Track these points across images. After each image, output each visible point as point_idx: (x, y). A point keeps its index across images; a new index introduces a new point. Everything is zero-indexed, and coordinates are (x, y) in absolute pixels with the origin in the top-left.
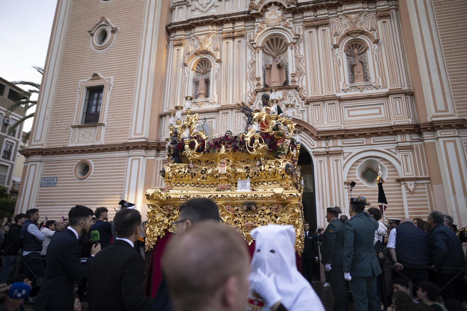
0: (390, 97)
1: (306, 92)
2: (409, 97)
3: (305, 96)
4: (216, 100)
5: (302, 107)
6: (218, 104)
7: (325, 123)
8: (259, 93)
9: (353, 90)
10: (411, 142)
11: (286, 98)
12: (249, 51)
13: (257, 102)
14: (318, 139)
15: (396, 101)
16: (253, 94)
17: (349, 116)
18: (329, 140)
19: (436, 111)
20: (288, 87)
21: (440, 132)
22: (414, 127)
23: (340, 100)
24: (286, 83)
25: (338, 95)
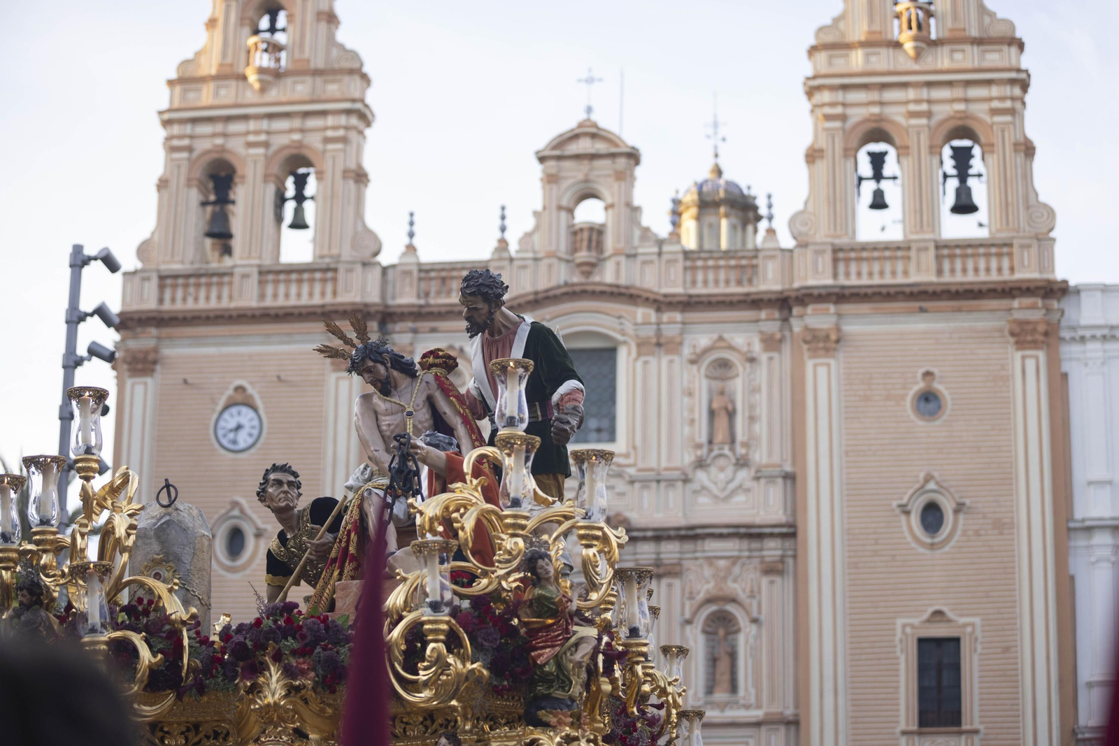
0: (764, 726)
2: (791, 729)
9: (708, 707)
15: (771, 735)
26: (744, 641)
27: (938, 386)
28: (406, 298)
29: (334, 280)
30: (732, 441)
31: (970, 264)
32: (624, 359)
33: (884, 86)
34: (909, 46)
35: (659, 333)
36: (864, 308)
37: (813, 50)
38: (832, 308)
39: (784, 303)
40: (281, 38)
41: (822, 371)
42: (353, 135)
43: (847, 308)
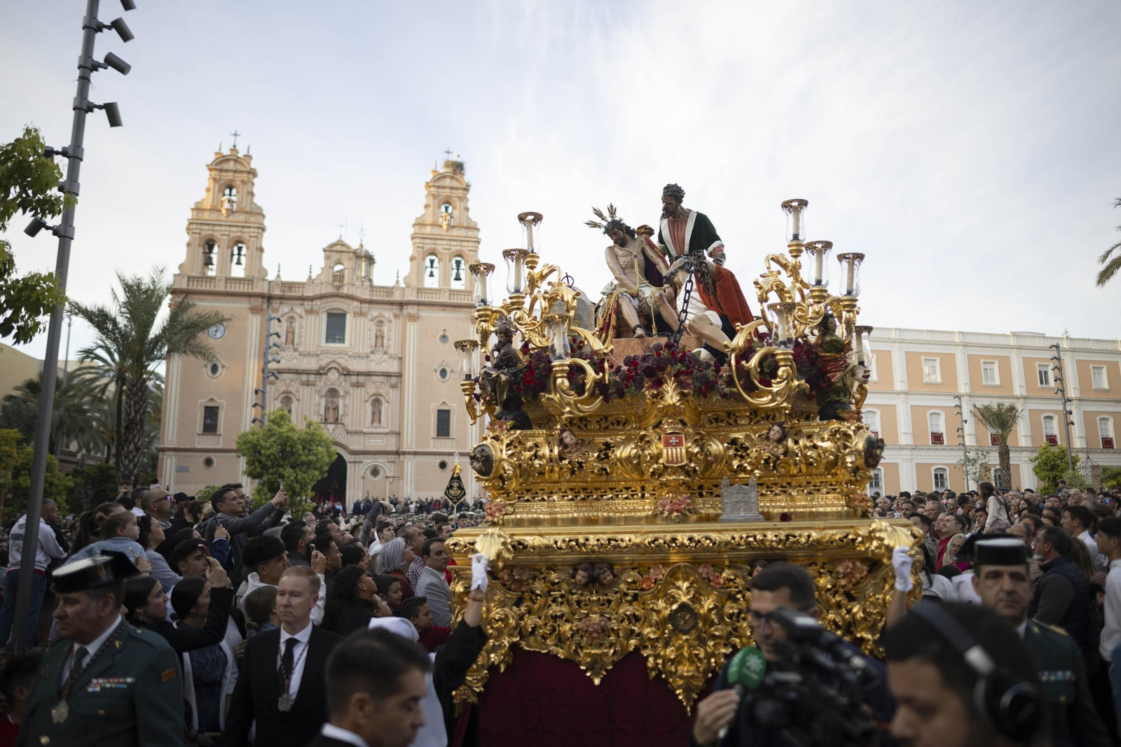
0: (389, 434)
2: (396, 435)
3: (346, 429)
5: (344, 436)
7: (355, 446)
9: (372, 428)
10: (394, 459)
11: (338, 430)
12: (317, 396)
14: (351, 454)
15: (391, 437)
17: (368, 443)
18: (356, 455)
23: (365, 433)
24: (337, 419)
25: (364, 431)
26: (383, 408)
27: (448, 334)
28: (277, 292)
29: (252, 284)
30: (383, 346)
31: (459, 297)
32: (349, 319)
33: (436, 239)
34: (445, 227)
35: (361, 311)
36: (426, 308)
37: (414, 225)
38: (416, 307)
39: (401, 304)
40: (234, 198)
41: (412, 327)
42: (259, 235)
43: (421, 307)
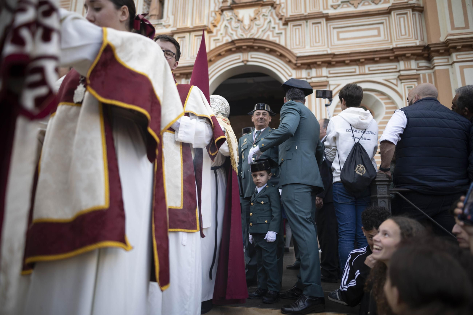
0: (392, 13)
1: (284, 10)
2: (417, 14)
3: (282, 14)
4: (171, 22)
5: (279, 29)
6: (174, 27)
7: (308, 47)
8: (225, 12)
9: (345, 6)
10: (417, 70)
11: (259, 18)
13: (222, 24)
14: (297, 67)
15: (400, 18)
16: (218, 14)
17: (339, 39)
18: (311, 69)
19: (453, 28)
20: (261, 2)
21: (457, 55)
22: (423, 50)
23: (328, 18)
25: (325, 12)
